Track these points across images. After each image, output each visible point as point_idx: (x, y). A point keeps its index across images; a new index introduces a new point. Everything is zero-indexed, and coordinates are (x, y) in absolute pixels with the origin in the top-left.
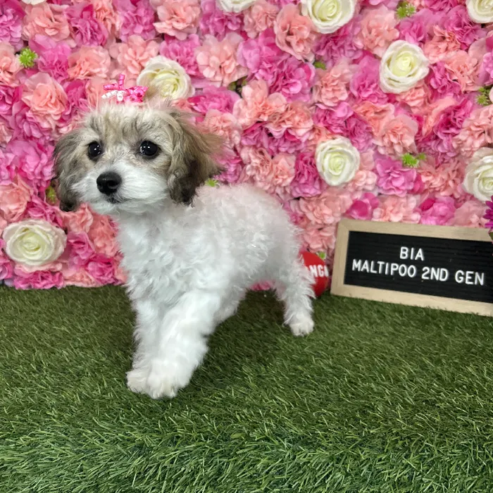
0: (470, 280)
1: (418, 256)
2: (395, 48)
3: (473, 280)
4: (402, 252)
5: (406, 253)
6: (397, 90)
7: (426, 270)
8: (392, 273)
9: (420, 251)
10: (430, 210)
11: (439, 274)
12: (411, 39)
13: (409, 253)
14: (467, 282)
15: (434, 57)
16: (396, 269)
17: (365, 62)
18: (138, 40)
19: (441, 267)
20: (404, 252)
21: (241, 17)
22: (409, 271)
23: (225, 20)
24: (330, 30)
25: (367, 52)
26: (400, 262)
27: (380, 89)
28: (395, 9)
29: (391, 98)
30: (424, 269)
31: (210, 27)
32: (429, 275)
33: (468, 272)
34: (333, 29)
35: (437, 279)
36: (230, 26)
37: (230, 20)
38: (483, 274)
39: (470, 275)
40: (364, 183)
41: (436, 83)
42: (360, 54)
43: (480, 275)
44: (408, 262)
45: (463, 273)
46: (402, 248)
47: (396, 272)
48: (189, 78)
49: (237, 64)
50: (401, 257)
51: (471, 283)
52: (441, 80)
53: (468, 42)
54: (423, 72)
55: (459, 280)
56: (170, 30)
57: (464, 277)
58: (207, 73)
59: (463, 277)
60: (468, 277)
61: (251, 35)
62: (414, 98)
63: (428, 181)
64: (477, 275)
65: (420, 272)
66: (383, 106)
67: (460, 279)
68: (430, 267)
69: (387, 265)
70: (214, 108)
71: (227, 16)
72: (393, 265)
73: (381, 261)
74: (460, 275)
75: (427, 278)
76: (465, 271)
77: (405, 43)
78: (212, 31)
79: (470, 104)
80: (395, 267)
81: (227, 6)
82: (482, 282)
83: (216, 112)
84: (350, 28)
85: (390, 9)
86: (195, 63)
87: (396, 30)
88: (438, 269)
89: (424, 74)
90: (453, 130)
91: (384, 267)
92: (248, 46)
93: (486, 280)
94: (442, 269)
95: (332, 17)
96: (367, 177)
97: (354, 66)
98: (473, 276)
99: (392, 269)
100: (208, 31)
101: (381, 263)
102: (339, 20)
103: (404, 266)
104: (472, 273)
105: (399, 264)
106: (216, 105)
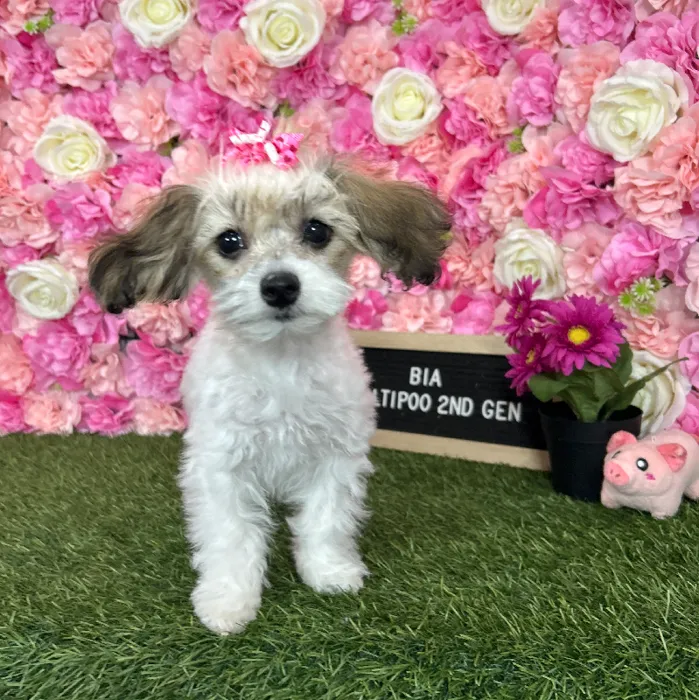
0: (502, 415)
1: (433, 380)
2: (390, 80)
3: (505, 414)
4: (412, 375)
5: (418, 377)
6: (399, 141)
7: (444, 401)
8: (400, 406)
9: (436, 373)
10: (465, 313)
11: (461, 406)
12: (415, 64)
13: (422, 376)
14: (499, 418)
15: (455, 87)
16: (404, 400)
17: (353, 103)
18: (35, 95)
19: (463, 396)
20: (415, 375)
21: (165, 52)
22: (420, 403)
23: (146, 58)
24: (289, 61)
25: (354, 89)
26: (410, 389)
27: (376, 141)
28: (390, 23)
29: (394, 152)
30: (440, 399)
31: (130, 70)
32: (447, 408)
33: (499, 403)
34: (293, 60)
35: (458, 413)
36: (155, 67)
37: (153, 59)
38: (519, 405)
39: (502, 407)
40: (362, 276)
41: (453, 125)
42: (345, 91)
43: (516, 407)
44: (420, 389)
45: (492, 404)
46: (413, 369)
47: (405, 405)
48: (104, 142)
49: (168, 118)
50: (412, 382)
51: (504, 419)
52: (460, 122)
53: (498, 63)
54: (433, 111)
55: (487, 415)
56: (74, 78)
57: (494, 409)
58: (128, 133)
59: (492, 410)
60: (499, 410)
61: (184, 76)
62: (425, 150)
63: (457, 271)
64: (512, 407)
65: (436, 404)
66: (383, 165)
67: (488, 413)
68: (449, 397)
69: (394, 394)
70: (137, 181)
71: (147, 55)
72: (401, 393)
73: (386, 388)
74: (489, 407)
75: (445, 412)
76: (495, 402)
77: (405, 71)
78: (132, 75)
79: (501, 153)
80: (404, 397)
81: (142, 40)
82: (518, 417)
83: (140, 186)
84: (319, 56)
85: (383, 24)
86: (113, 120)
87: (393, 53)
88: (460, 399)
89: (434, 113)
90: (479, 194)
91: (389, 396)
92: (178, 93)
93: (524, 415)
94: (466, 399)
95: (291, 44)
96: (367, 268)
97: (338, 110)
98: (505, 408)
99: (401, 400)
100: (126, 76)
101: (385, 392)
102: (299, 47)
103: (415, 395)
104: (504, 403)
105: (410, 392)
106: (140, 176)
